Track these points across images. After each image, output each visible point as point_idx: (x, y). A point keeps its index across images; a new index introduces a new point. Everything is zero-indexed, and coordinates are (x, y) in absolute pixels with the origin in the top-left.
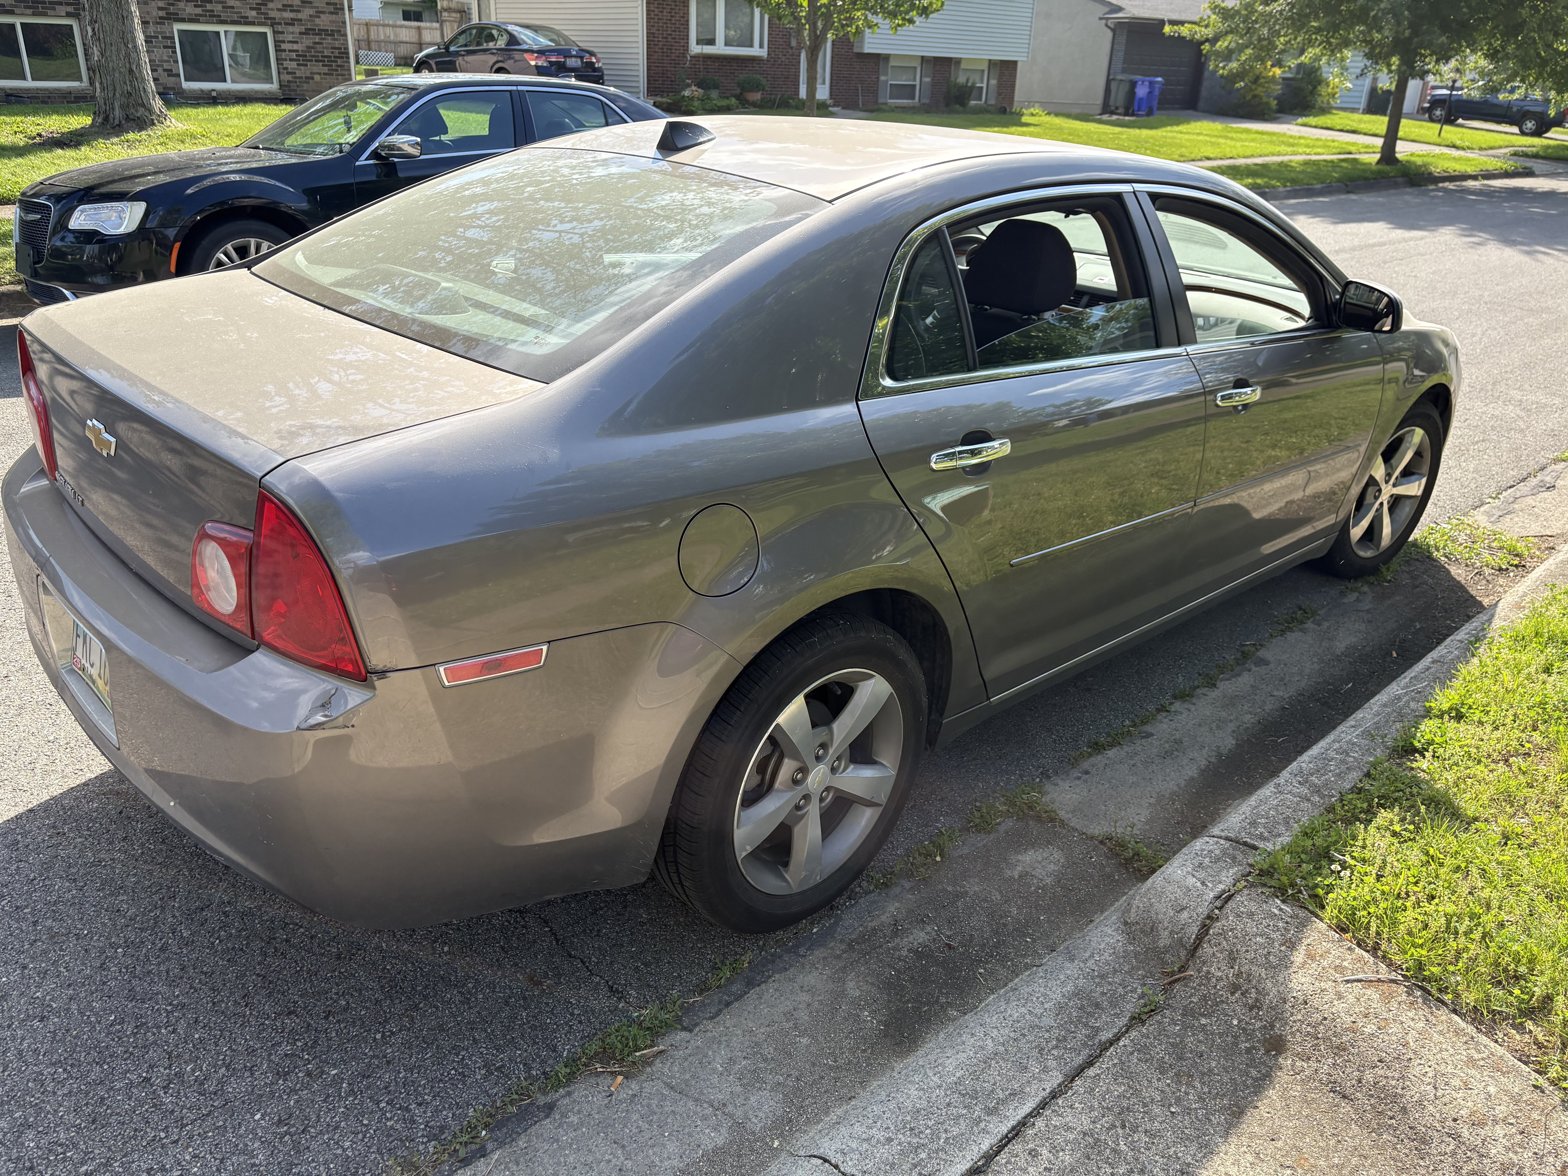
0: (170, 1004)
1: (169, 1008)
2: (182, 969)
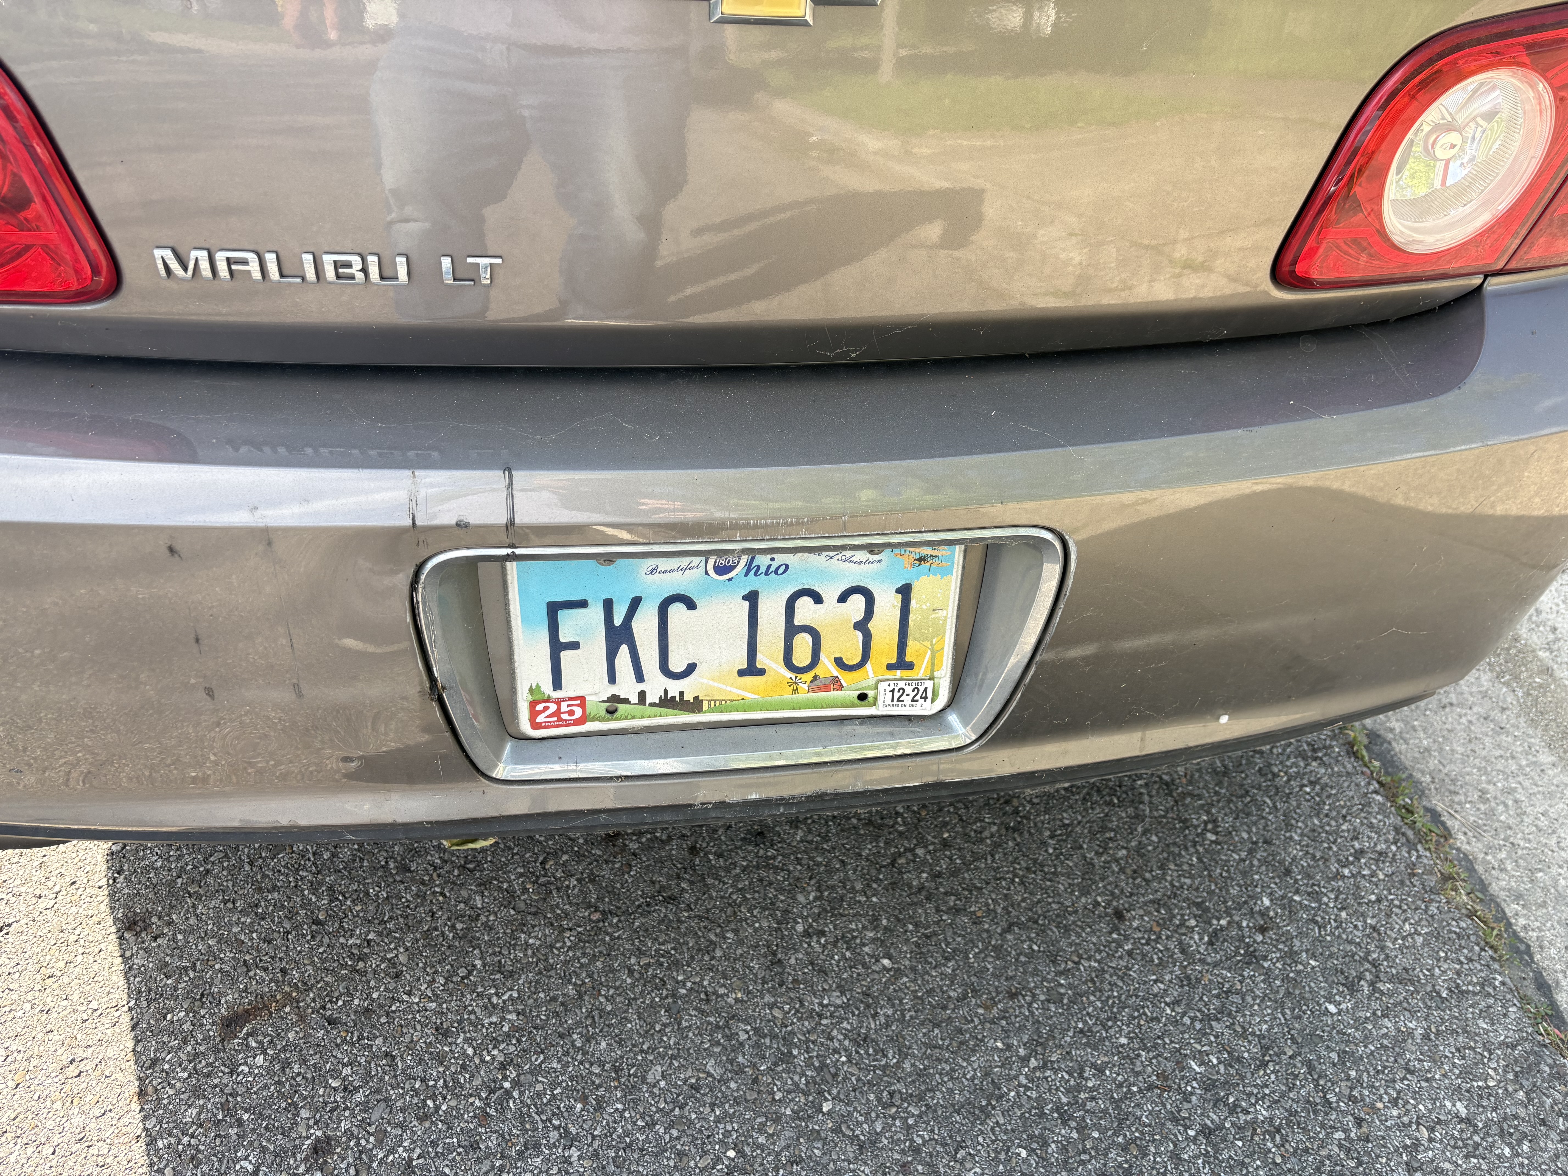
0: (1025, 1060)
1: (1033, 1063)
2: (938, 1025)
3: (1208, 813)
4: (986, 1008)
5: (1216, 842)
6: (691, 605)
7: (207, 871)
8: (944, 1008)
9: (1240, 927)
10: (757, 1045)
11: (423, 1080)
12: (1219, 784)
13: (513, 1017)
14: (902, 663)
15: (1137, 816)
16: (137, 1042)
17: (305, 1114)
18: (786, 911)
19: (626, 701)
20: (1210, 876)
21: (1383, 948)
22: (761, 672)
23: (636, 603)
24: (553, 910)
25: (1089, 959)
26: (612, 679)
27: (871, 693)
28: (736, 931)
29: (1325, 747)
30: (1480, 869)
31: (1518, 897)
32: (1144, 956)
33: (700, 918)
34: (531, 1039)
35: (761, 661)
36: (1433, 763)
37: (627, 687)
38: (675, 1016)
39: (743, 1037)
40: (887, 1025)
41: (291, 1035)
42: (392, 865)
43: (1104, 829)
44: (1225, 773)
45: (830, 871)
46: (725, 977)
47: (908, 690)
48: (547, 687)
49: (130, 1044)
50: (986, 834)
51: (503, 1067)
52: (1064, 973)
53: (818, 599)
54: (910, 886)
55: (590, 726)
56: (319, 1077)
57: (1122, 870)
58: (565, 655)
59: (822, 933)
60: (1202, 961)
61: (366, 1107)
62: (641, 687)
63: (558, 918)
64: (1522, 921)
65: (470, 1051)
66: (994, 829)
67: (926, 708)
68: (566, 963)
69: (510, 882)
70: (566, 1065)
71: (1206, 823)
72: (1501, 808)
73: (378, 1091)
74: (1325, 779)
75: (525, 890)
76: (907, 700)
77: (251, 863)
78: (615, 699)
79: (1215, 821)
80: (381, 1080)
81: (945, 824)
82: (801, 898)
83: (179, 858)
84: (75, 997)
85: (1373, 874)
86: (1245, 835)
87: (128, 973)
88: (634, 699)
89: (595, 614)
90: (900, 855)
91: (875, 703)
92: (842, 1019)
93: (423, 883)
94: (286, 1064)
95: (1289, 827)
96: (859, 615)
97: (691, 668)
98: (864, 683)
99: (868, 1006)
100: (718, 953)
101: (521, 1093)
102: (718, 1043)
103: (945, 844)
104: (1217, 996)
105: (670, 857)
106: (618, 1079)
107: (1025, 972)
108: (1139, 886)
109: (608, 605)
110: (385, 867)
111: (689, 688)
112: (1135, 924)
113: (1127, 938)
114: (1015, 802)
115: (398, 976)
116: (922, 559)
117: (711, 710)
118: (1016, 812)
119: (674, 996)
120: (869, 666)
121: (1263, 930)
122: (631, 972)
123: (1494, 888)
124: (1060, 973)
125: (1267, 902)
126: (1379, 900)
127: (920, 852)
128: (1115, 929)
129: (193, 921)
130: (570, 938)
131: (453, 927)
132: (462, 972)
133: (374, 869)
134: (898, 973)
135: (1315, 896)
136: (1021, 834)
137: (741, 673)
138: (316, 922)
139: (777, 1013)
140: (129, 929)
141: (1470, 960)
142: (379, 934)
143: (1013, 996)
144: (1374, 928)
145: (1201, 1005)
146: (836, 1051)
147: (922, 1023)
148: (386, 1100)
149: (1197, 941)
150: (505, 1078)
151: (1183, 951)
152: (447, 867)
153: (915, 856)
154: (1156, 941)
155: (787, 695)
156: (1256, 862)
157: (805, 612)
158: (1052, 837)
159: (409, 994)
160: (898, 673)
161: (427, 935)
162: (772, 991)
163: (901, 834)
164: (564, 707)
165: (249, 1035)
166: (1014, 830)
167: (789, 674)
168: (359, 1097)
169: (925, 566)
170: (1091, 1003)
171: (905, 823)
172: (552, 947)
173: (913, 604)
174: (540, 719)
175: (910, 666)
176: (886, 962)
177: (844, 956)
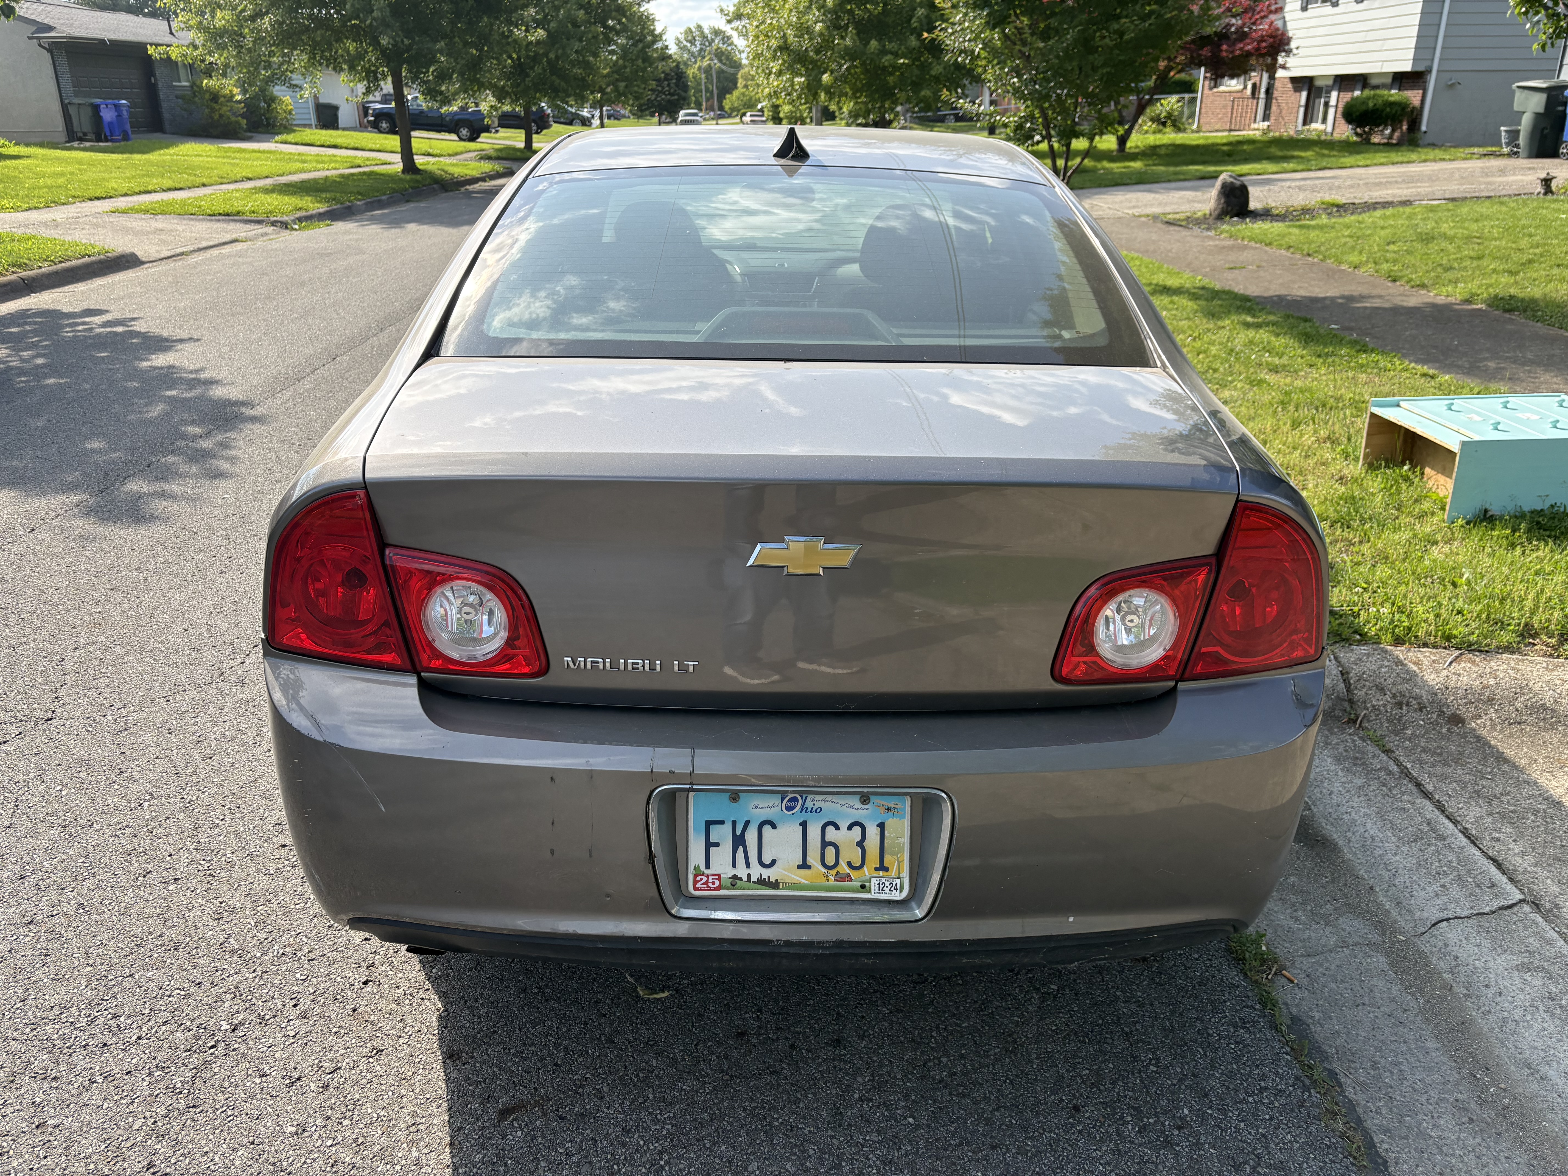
3: (1153, 1053)
4: (974, 1152)
5: (1156, 1072)
6: (774, 827)
7: (495, 1032)
8: (946, 1150)
9: (1163, 1124)
10: (820, 1158)
11: (613, 1155)
12: (1166, 1037)
13: (670, 1127)
14: (882, 868)
15: (1100, 1051)
16: (451, 1117)
17: (543, 1164)
18: (848, 1086)
19: (741, 879)
20: (1147, 1092)
21: (1267, 1148)
22: (809, 867)
23: (747, 823)
24: (700, 1072)
25: (1050, 1132)
26: (734, 866)
27: (867, 884)
28: (814, 1094)
29: (1253, 1021)
30: (1360, 1111)
31: (1386, 1131)
32: (1089, 1134)
33: (792, 1084)
34: (679, 1140)
35: (810, 860)
36: (1339, 1042)
37: (742, 872)
38: (770, 1136)
39: (811, 1152)
40: (906, 1155)
41: (538, 1123)
42: (603, 1038)
43: (1075, 1056)
44: (1172, 1031)
45: (881, 1066)
46: (804, 1118)
47: (887, 884)
48: (703, 867)
49: (447, 1118)
50: (992, 1052)
51: (661, 1153)
52: (1032, 1138)
53: (837, 828)
54: (934, 1079)
55: (723, 892)
56: (552, 1147)
57: (1084, 1082)
58: (712, 849)
59: (871, 1100)
60: (1131, 1142)
61: (578, 1165)
62: (748, 871)
63: (702, 1076)
64: (1385, 1146)
65: (642, 1143)
66: (997, 1050)
67: (897, 896)
68: (705, 1101)
69: (674, 1053)
70: (698, 1157)
71: (1151, 1060)
72: (1388, 1074)
73: (586, 1157)
74: (1248, 1041)
75: (683, 1059)
76: (887, 890)
77: (520, 1030)
78: (735, 877)
79: (1158, 1059)
80: (588, 1151)
81: (964, 1045)
82: (860, 1079)
83: (479, 1023)
84: (417, 1091)
85: (1271, 1103)
86: (1179, 1070)
87: (447, 1082)
88: (745, 879)
89: (727, 828)
90: (930, 1060)
91: (870, 891)
92: (876, 1149)
93: (621, 1050)
94: (534, 1138)
95: (1213, 1068)
96: (859, 839)
97: (774, 862)
98: (863, 878)
99: (895, 1143)
100: (801, 1105)
101: (670, 1168)
102: (795, 1154)
103: (962, 1057)
104: (1138, 1163)
105: (777, 1049)
106: (730, 1167)
107: (1004, 1135)
108: (1094, 1093)
109: (734, 823)
110: (599, 1039)
111: (772, 874)
112: (1087, 1115)
113: (1079, 1123)
114: (1015, 1036)
115: (602, 1098)
116: (889, 809)
117: (783, 889)
118: (1015, 1042)
119: (770, 1125)
120: (865, 868)
121: (1179, 1128)
122: (745, 1110)
123: (1368, 1124)
124: (1029, 1138)
125: (1186, 1111)
126: (1271, 1119)
127: (944, 1060)
128: (1073, 1116)
129: (485, 1057)
130: (708, 1088)
131: (638, 1075)
132: (641, 1100)
133: (592, 1040)
134: (918, 1127)
135: (1224, 1112)
136: (1016, 1055)
137: (799, 867)
138: (556, 1065)
139: (835, 1141)
140: (449, 1058)
141: (1333, 1162)
142: (593, 1075)
143: (993, 1147)
144: (1263, 1135)
145: (1125, 1167)
146: (870, 1166)
147: (930, 1157)
148: (590, 1163)
149: (1129, 1130)
150: (661, 1159)
151: (1118, 1134)
152: (637, 1042)
153: (940, 1062)
154: (1100, 1127)
155: (822, 882)
156: (1183, 1087)
157: (831, 834)
158: (1037, 1058)
159: (608, 1108)
160: (881, 873)
161: (621, 1078)
162: (834, 1129)
163: (932, 1048)
164: (710, 880)
165: (514, 1120)
166: (1011, 1052)
167: (824, 870)
168: (575, 1159)
169: (891, 813)
170: (1046, 1158)
171: (936, 1042)
172: (697, 1091)
173: (886, 833)
174: (698, 885)
175: (887, 869)
176: (911, 1120)
177: (883, 1114)
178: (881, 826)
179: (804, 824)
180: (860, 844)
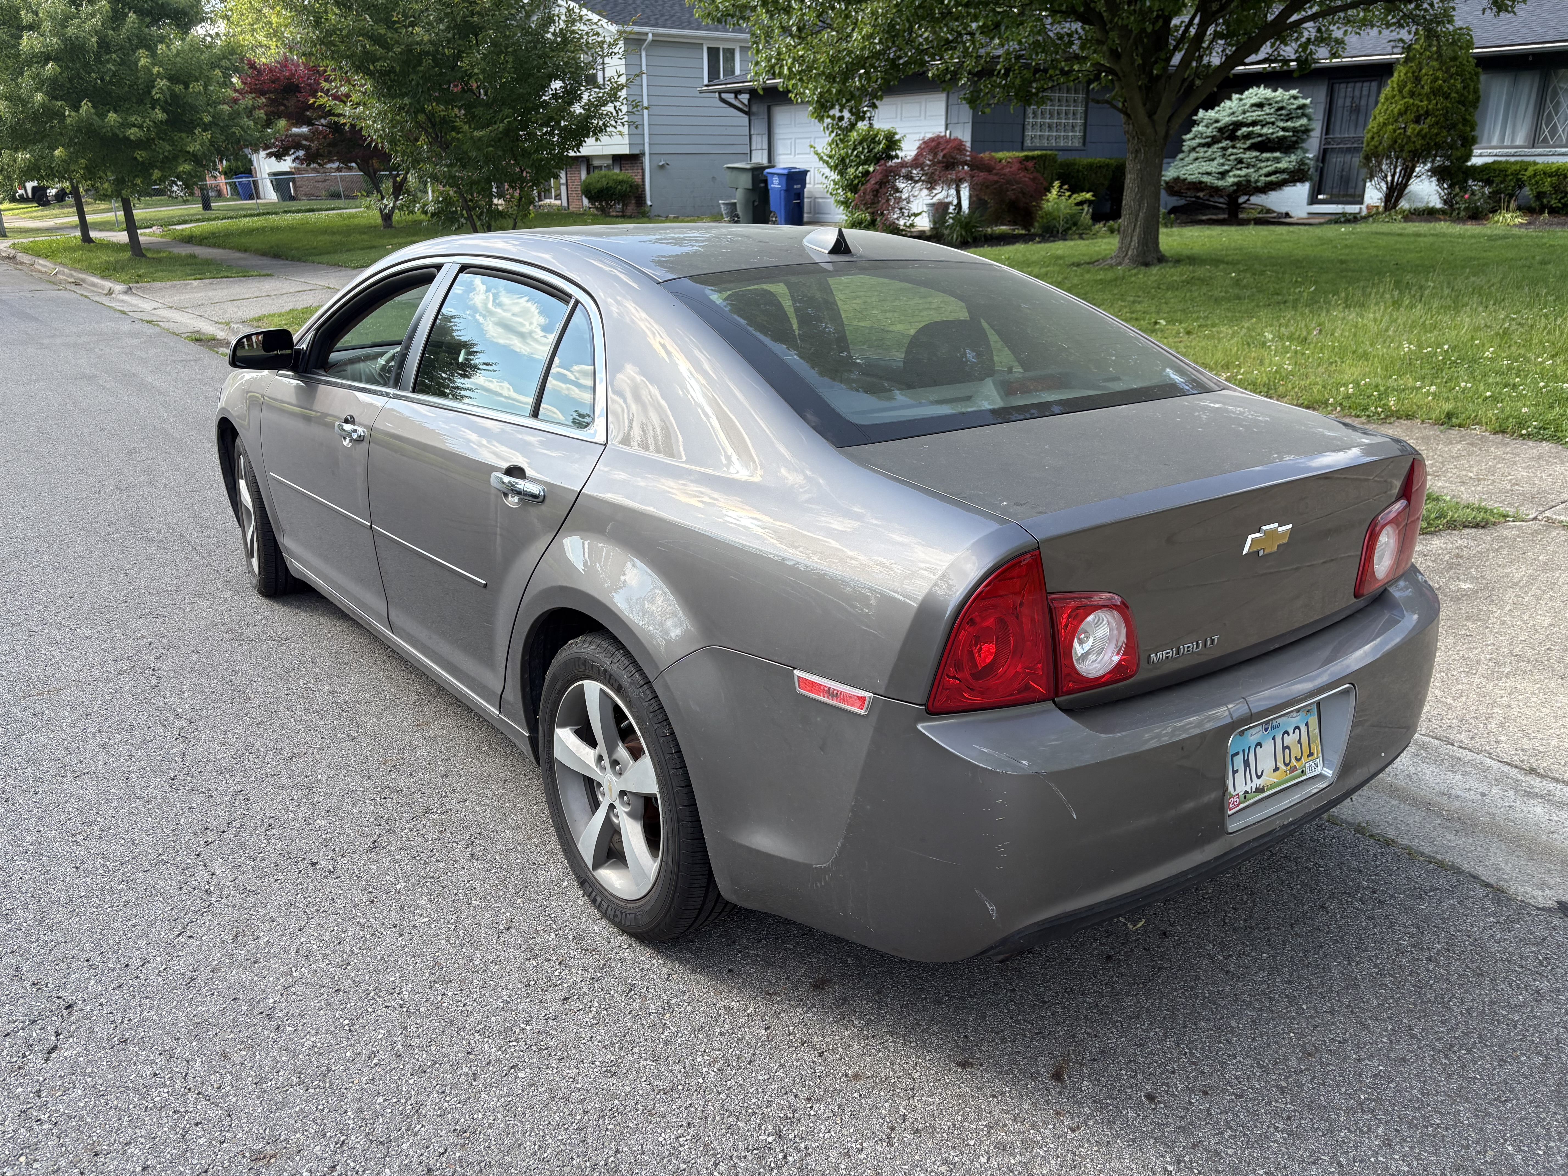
6: (1261, 746)
7: (966, 1036)
8: (1303, 960)
13: (1158, 1029)
14: (1310, 754)
15: (1289, 873)
17: (1128, 1091)
18: (1208, 955)
19: (1248, 792)
20: (1337, 882)
21: (1417, 883)
22: (1279, 769)
23: (1250, 749)
25: (1331, 925)
26: (1245, 783)
27: (1305, 769)
32: (1347, 917)
35: (1278, 764)
37: (1248, 787)
39: (1248, 999)
40: (1291, 974)
41: (1085, 1071)
47: (1313, 764)
48: (1232, 791)
51: (1178, 1046)
52: (1328, 932)
53: (1288, 734)
54: (1241, 928)
55: (1242, 806)
56: (1116, 1078)
57: (1306, 892)
58: (1236, 776)
62: (1251, 785)
64: (1446, 859)
67: (1318, 771)
70: (1199, 1035)
71: (1314, 865)
72: (1399, 825)
73: (1144, 1072)
76: (1314, 769)
78: (1245, 792)
79: (1317, 864)
81: (1226, 902)
82: (1208, 948)
83: (947, 1037)
85: (1387, 861)
86: (1332, 864)
89: (1241, 756)
91: (1305, 773)
92: (1274, 979)
94: (1098, 1080)
96: (1298, 738)
97: (1262, 772)
98: (1303, 766)
99: (1277, 971)
102: (1242, 1005)
108: (1318, 895)
109: (1244, 752)
111: (1262, 781)
112: (1332, 908)
113: (1335, 913)
116: (1308, 711)
117: (1267, 790)
120: (1303, 757)
121: (1374, 892)
125: (1365, 883)
127: (1230, 915)
128: (1328, 912)
129: (987, 1054)
134: (1274, 956)
135: (1378, 875)
137: (1273, 771)
140: (966, 1067)
141: (1446, 876)
143: (1321, 947)
147: (1302, 968)
154: (1345, 910)
155: (1285, 777)
156: (1347, 872)
157: (1286, 740)
160: (1310, 758)
164: (1236, 799)
165: (1069, 1078)
167: (1284, 768)
169: (1309, 714)
173: (1309, 729)
174: (1231, 806)
176: (1265, 955)
178: (1307, 724)
179: (1274, 739)
180: (1299, 742)
